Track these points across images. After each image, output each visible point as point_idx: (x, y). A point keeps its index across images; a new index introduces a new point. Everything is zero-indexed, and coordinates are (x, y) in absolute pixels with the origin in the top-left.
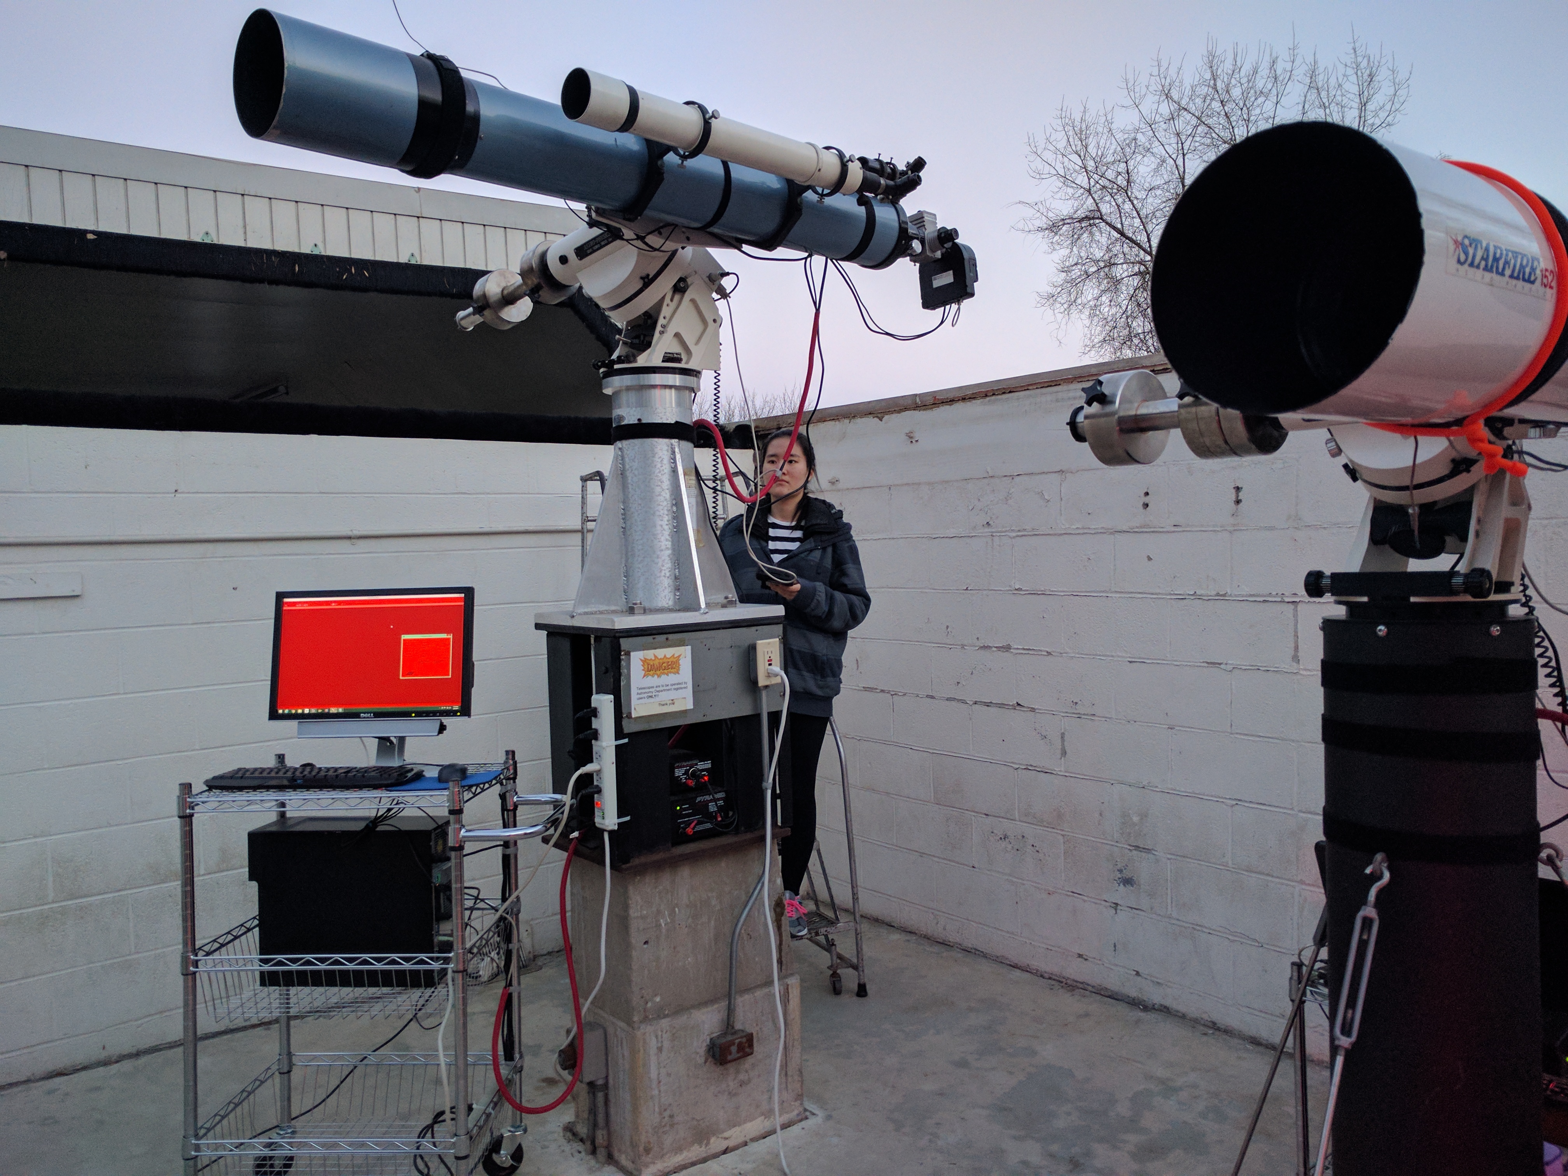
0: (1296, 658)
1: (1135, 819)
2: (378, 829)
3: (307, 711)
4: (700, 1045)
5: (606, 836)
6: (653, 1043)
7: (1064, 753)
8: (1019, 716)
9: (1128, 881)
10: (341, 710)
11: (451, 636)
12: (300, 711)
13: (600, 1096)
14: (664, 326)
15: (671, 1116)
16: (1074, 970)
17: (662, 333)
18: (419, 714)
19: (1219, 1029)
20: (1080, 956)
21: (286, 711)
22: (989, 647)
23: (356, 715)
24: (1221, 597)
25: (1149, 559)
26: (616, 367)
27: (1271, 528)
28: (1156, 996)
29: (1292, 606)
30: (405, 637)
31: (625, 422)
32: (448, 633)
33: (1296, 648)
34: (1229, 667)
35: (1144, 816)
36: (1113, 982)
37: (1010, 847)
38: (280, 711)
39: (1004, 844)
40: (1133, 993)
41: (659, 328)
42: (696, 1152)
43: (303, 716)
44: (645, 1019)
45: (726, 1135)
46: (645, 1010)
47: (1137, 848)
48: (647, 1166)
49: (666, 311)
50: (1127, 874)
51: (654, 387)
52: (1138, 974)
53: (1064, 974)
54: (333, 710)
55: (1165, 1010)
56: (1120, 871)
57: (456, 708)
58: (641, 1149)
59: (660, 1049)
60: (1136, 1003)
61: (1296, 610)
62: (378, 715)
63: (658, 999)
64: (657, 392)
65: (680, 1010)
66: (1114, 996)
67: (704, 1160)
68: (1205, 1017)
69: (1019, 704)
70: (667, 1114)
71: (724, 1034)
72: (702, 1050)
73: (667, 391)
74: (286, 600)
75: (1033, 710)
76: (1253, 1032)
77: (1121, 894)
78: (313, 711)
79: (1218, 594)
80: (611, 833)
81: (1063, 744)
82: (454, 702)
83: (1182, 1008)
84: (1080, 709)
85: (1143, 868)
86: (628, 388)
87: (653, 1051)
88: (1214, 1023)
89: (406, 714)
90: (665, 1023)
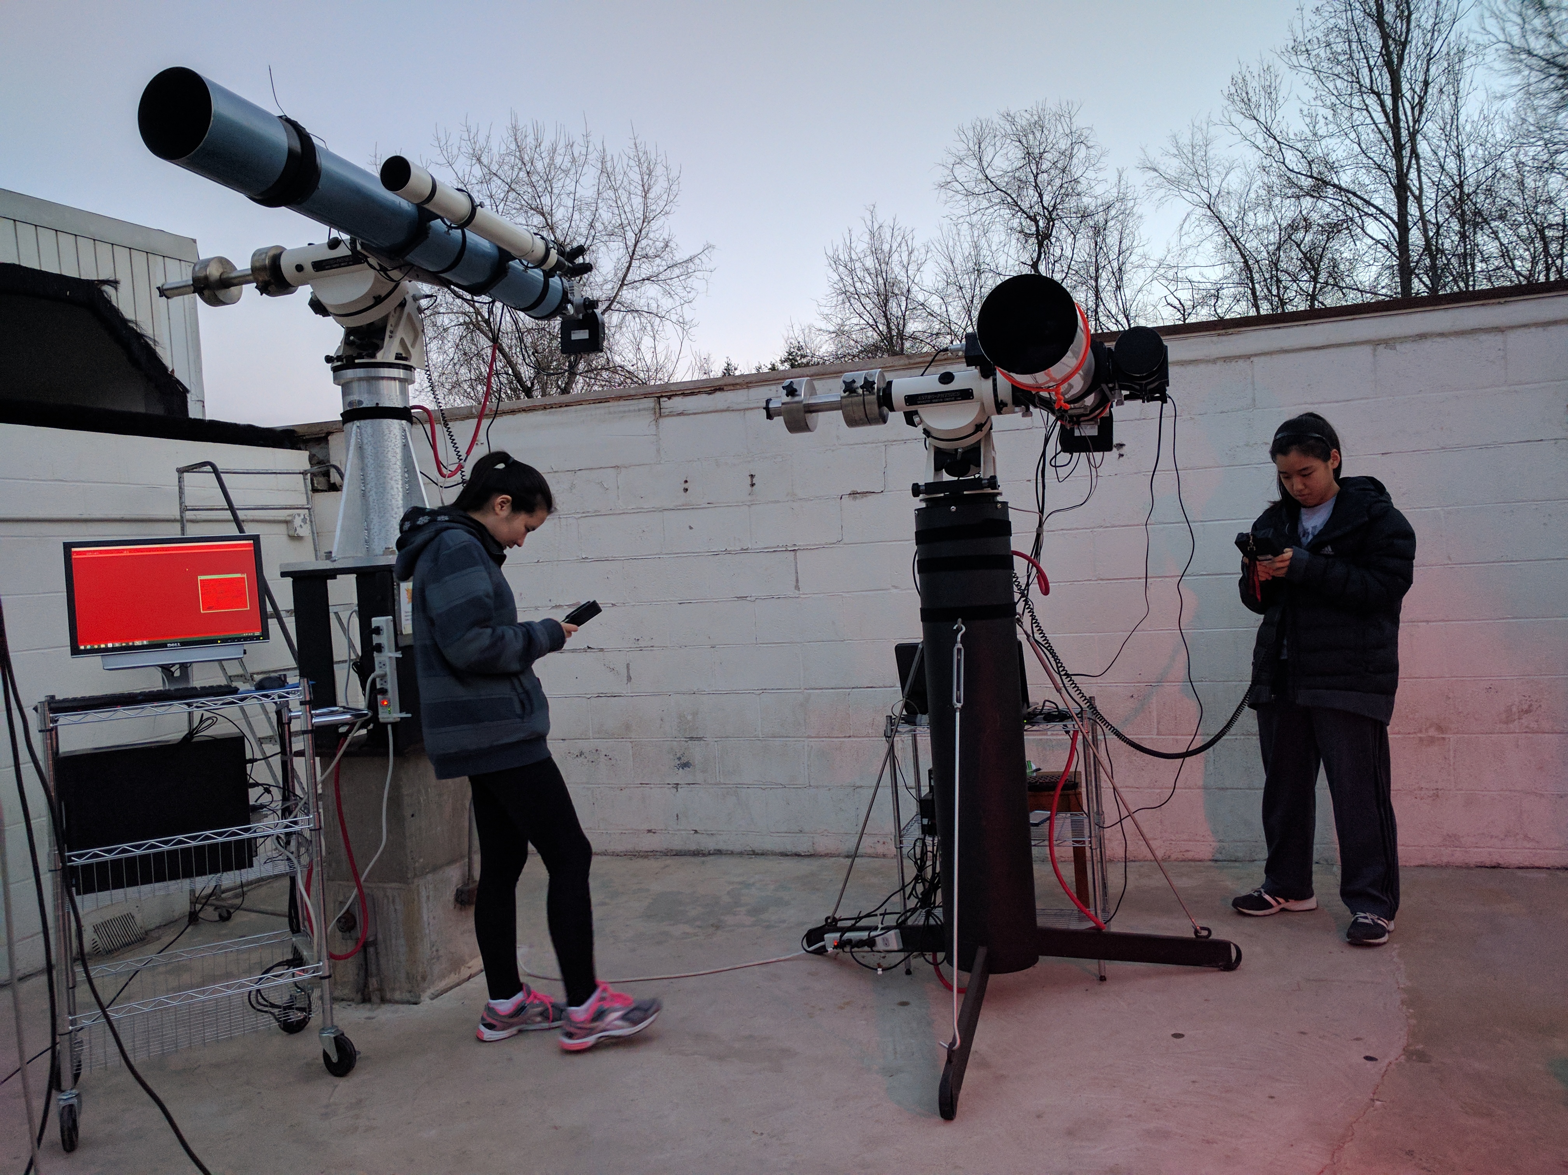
0: (797, 587)
1: (689, 717)
2: (195, 740)
3: (110, 645)
4: (449, 895)
5: (389, 727)
6: (424, 893)
7: (629, 678)
8: (590, 655)
9: (685, 765)
10: (145, 643)
11: (245, 576)
12: (103, 646)
13: (371, 950)
14: (392, 332)
15: (437, 951)
16: (647, 843)
17: (391, 337)
18: (224, 641)
19: (758, 854)
20: (649, 831)
21: (88, 647)
22: (560, 606)
23: (164, 645)
24: (745, 550)
25: (691, 528)
26: (357, 361)
27: (778, 502)
28: (710, 844)
29: (793, 553)
30: (200, 578)
31: (364, 405)
32: (242, 573)
33: (797, 581)
34: (753, 599)
35: (695, 714)
36: (677, 844)
37: (586, 760)
38: (82, 647)
39: (580, 760)
40: (693, 847)
41: (388, 334)
42: (453, 978)
43: (107, 650)
44: (415, 876)
45: (470, 964)
46: (414, 868)
47: (692, 738)
48: (424, 991)
49: (392, 321)
50: (684, 760)
51: (383, 378)
52: (696, 832)
53: (637, 849)
54: (138, 643)
55: (719, 852)
56: (679, 759)
57: (257, 634)
58: (419, 978)
59: (428, 897)
60: (696, 854)
61: (795, 555)
62: (184, 644)
63: (422, 860)
64: (384, 383)
65: (435, 869)
66: (678, 854)
67: (458, 984)
68: (748, 848)
69: (589, 648)
70: (434, 949)
71: (465, 884)
72: (452, 898)
73: (393, 382)
74: (74, 549)
75: (602, 650)
76: (782, 850)
77: (682, 776)
78: (117, 645)
79: (742, 549)
80: (394, 725)
81: (628, 672)
82: (257, 630)
83: (731, 848)
84: (642, 644)
85: (696, 752)
86: (360, 379)
87: (424, 899)
88: (753, 851)
89: (214, 641)
90: (430, 877)
